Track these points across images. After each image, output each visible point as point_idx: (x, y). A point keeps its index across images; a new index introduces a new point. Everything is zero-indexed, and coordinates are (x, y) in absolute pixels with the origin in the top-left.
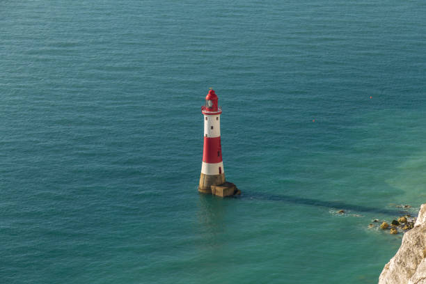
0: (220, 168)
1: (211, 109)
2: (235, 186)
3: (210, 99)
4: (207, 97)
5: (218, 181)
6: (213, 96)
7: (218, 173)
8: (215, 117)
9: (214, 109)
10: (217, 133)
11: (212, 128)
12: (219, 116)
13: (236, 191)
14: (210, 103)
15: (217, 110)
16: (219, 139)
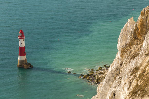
0: (25, 58)
1: (21, 37)
2: (30, 64)
3: (21, 33)
4: (20, 32)
5: (24, 63)
6: (22, 32)
7: (24, 60)
8: (23, 39)
9: (22, 36)
10: (23, 45)
11: (22, 43)
12: (24, 39)
13: (31, 66)
14: (21, 35)
15: (23, 37)
16: (24, 47)
